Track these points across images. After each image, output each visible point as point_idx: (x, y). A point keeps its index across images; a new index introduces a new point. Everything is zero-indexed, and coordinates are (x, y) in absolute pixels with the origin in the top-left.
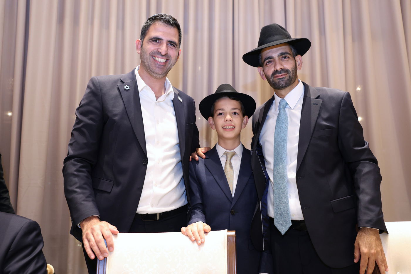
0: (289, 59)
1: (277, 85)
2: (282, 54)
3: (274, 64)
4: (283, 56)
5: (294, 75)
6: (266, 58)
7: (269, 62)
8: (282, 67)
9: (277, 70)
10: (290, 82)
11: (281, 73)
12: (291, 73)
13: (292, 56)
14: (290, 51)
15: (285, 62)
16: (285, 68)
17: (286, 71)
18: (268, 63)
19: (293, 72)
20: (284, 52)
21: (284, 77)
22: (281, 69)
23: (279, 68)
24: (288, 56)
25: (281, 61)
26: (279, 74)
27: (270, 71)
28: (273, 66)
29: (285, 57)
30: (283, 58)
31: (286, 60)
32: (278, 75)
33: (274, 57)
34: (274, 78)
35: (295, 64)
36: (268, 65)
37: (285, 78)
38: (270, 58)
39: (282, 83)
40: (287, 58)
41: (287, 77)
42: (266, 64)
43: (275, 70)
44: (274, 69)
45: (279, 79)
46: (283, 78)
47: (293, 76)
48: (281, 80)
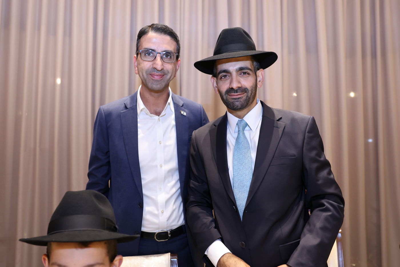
0: (249, 75)
1: (231, 105)
2: (241, 69)
3: (230, 79)
4: (242, 71)
5: (253, 94)
6: (220, 71)
7: (225, 76)
8: (240, 86)
9: (232, 88)
10: (247, 104)
11: (237, 92)
12: (250, 92)
13: (253, 72)
14: (251, 67)
15: (244, 78)
16: (243, 86)
17: (244, 90)
18: (223, 77)
19: (252, 92)
20: (244, 66)
21: (241, 97)
22: (237, 88)
23: (235, 85)
24: (249, 71)
25: (239, 77)
26: (235, 93)
27: (225, 86)
28: (228, 81)
29: (245, 73)
30: (242, 74)
31: (245, 76)
32: (233, 94)
33: (231, 71)
34: (228, 96)
35: (255, 81)
36: (222, 80)
37: (241, 99)
38: (225, 71)
39: (238, 104)
40: (247, 74)
41: (244, 96)
42: (221, 78)
43: (231, 87)
44: (229, 85)
45: (234, 98)
46: (239, 98)
47: (252, 96)
48: (236, 100)
